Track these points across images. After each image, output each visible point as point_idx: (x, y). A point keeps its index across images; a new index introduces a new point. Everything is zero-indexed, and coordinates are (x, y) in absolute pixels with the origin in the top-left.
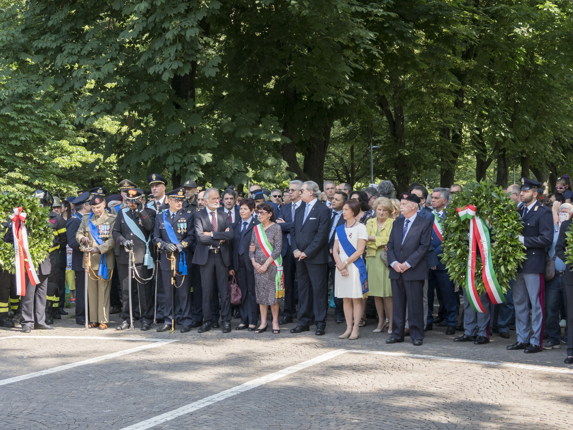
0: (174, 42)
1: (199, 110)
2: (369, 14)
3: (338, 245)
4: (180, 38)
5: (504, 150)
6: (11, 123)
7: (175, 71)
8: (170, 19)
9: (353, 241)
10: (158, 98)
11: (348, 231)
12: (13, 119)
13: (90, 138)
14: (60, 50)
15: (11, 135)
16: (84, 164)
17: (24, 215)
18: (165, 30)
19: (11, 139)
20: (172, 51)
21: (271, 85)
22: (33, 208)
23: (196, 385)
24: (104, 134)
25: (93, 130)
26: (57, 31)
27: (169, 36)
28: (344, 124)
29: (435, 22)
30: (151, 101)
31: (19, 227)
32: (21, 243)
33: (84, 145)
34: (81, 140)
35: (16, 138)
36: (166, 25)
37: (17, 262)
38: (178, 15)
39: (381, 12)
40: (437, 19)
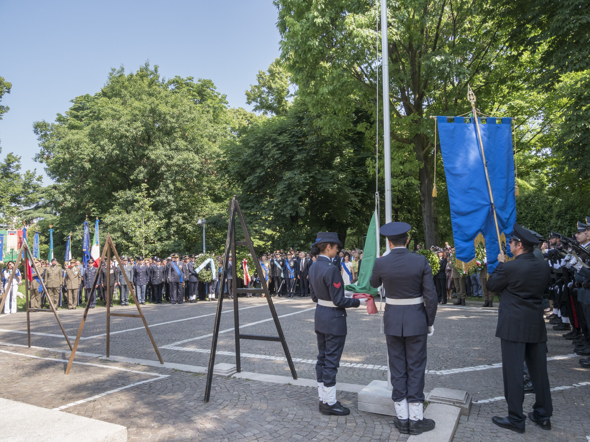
0: (290, 205)
1: (300, 225)
2: (357, 193)
3: (343, 269)
4: (292, 203)
5: (416, 237)
7: (290, 214)
8: (289, 197)
9: (348, 267)
10: (285, 223)
11: (346, 264)
13: (260, 236)
14: (253, 207)
16: (259, 246)
17: (247, 261)
18: (287, 201)
20: (289, 207)
21: (325, 216)
22: (249, 259)
23: (300, 308)
24: (265, 235)
25: (262, 233)
26: (252, 201)
27: (288, 202)
28: (351, 229)
30: (283, 224)
31: (245, 265)
32: (246, 270)
33: (258, 239)
34: (257, 237)
36: (287, 199)
37: (244, 276)
38: (291, 196)
39: (360, 192)
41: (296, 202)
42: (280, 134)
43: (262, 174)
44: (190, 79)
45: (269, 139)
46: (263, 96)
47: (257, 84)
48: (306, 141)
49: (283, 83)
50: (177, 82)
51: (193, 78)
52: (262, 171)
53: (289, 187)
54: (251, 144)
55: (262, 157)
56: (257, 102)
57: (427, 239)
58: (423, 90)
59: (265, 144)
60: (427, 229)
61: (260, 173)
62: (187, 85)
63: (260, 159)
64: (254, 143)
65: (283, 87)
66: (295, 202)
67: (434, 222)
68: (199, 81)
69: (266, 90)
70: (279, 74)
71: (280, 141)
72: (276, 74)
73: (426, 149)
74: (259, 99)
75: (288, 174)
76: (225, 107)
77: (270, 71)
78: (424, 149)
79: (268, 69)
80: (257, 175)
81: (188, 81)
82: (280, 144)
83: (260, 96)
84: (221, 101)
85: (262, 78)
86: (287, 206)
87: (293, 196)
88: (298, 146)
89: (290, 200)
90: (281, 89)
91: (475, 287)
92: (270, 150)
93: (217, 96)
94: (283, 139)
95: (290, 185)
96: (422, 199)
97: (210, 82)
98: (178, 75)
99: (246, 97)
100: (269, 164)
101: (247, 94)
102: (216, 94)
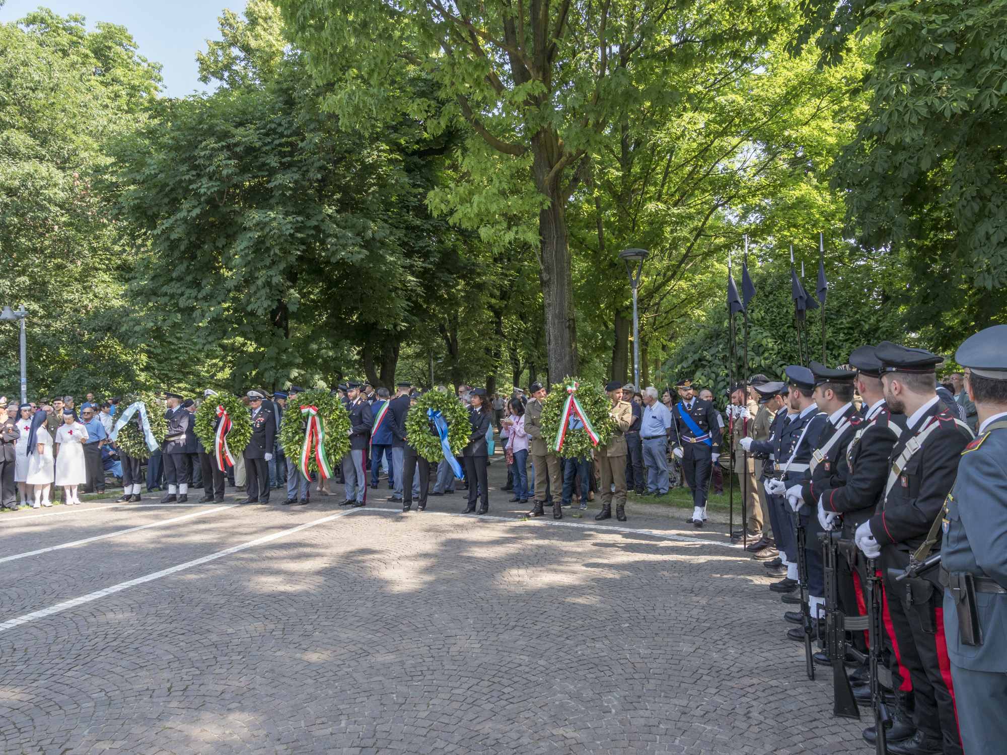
4: (268, 284)
5: (533, 363)
6: (173, 347)
7: (266, 308)
8: (258, 270)
12: (173, 344)
15: (173, 356)
18: (257, 278)
19: (172, 359)
20: (263, 292)
27: (260, 282)
29: (471, 274)
35: (177, 358)
36: (257, 274)
38: (264, 268)
40: (472, 272)
41: (278, 279)
42: (240, 124)
43: (194, 213)
44: (76, 20)
45: (211, 132)
46: (234, 68)
47: (221, 39)
48: (301, 145)
49: (271, 38)
50: (43, 21)
51: (84, 19)
52: (194, 207)
53: (259, 248)
54: (165, 140)
55: (194, 173)
56: (221, 79)
57: (553, 365)
58: (554, 40)
59: (201, 142)
60: (553, 343)
61: (189, 211)
62: (70, 30)
63: (187, 177)
64: (173, 138)
65: (271, 46)
66: (275, 280)
67: (569, 327)
68: (99, 27)
69: (242, 55)
70: (265, 19)
71: (238, 139)
72: (260, 21)
73: (557, 166)
74: (226, 74)
75: (255, 216)
76: (156, 89)
77: (249, 14)
78: (552, 168)
79: (245, 11)
80: (183, 214)
81: (73, 24)
82: (236, 145)
83: (227, 67)
84: (148, 75)
85: (231, 25)
86: (258, 289)
87: (269, 267)
88: (282, 155)
89: (262, 276)
90: (267, 49)
91: (651, 472)
92: (210, 158)
93: (139, 64)
94: (246, 135)
95: (261, 241)
96: (545, 276)
97: (122, 31)
98: (45, 6)
99: (198, 63)
100: (208, 188)
101: (201, 61)
102: (136, 59)
